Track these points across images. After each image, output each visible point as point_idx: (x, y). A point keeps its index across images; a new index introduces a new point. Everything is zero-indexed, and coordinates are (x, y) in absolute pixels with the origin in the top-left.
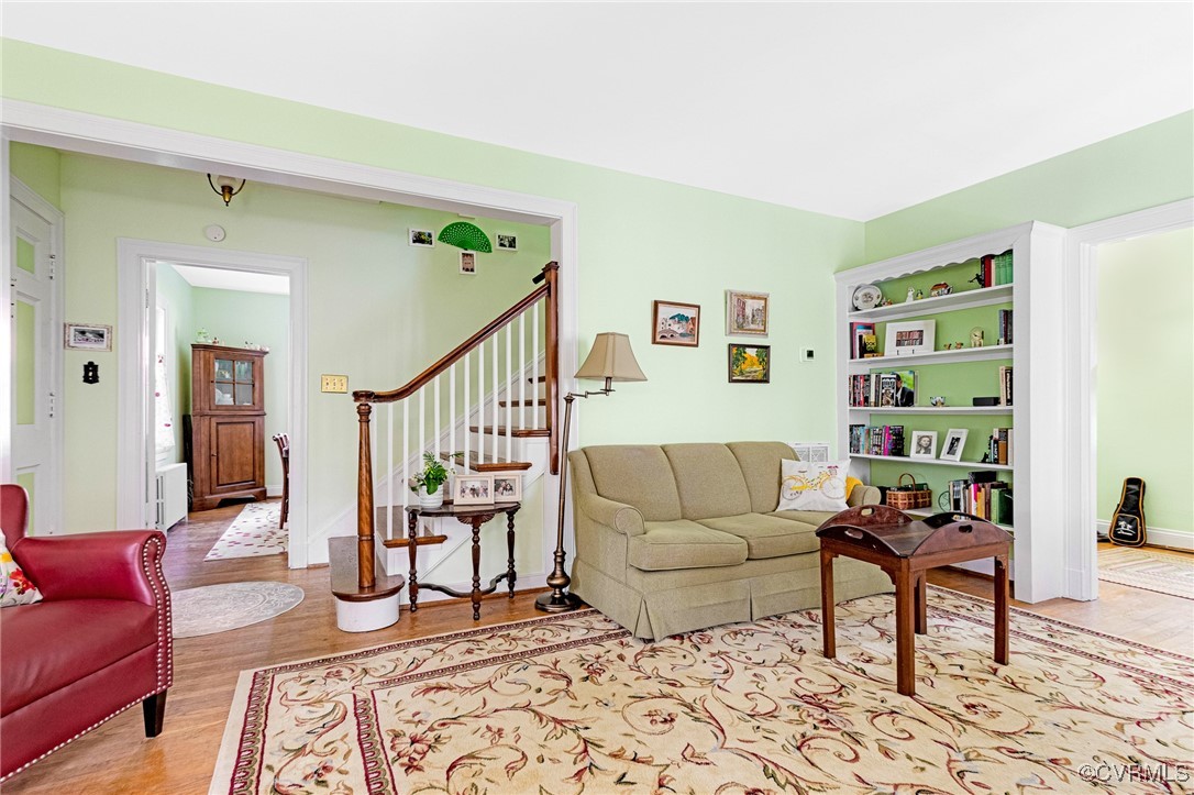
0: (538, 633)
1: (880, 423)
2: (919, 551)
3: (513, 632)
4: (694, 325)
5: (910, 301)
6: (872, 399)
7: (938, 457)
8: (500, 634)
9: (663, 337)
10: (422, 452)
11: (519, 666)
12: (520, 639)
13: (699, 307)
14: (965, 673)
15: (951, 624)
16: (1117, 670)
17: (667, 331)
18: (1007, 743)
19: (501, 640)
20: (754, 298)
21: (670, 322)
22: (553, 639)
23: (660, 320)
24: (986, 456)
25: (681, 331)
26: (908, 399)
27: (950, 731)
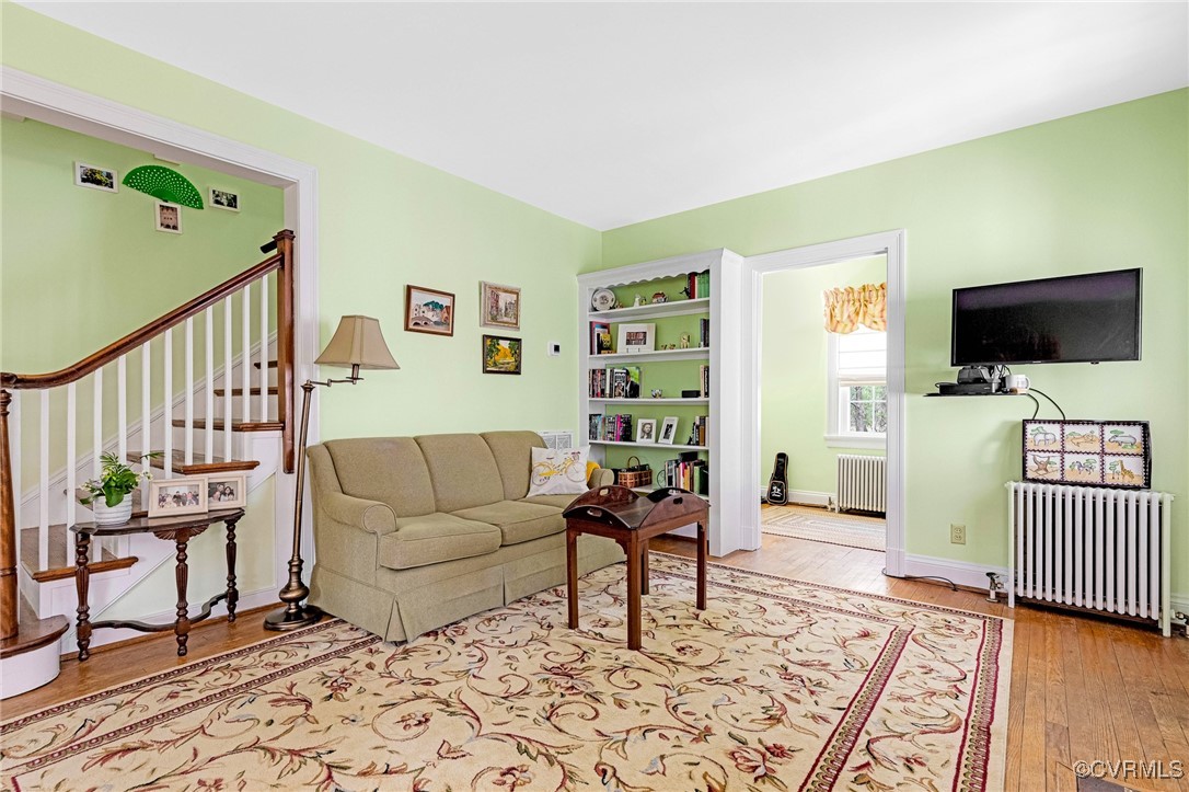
0: (269, 657)
1: (614, 412)
2: (645, 523)
3: (234, 662)
4: (448, 313)
5: (637, 306)
6: (607, 391)
7: (657, 441)
8: (216, 666)
9: (416, 324)
10: (98, 452)
11: (242, 701)
12: (245, 668)
13: (453, 296)
14: (677, 622)
15: (667, 582)
16: (773, 601)
17: (419, 318)
18: (707, 674)
19: (219, 674)
20: (506, 291)
21: (424, 309)
22: (287, 661)
23: (413, 306)
24: (691, 439)
25: (435, 319)
26: (634, 391)
27: (666, 673)
